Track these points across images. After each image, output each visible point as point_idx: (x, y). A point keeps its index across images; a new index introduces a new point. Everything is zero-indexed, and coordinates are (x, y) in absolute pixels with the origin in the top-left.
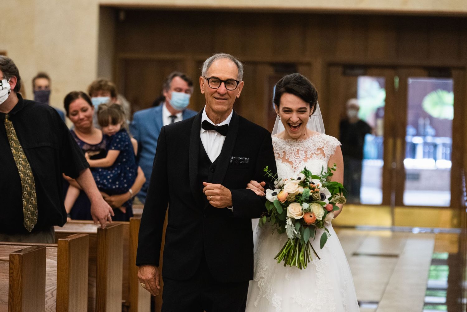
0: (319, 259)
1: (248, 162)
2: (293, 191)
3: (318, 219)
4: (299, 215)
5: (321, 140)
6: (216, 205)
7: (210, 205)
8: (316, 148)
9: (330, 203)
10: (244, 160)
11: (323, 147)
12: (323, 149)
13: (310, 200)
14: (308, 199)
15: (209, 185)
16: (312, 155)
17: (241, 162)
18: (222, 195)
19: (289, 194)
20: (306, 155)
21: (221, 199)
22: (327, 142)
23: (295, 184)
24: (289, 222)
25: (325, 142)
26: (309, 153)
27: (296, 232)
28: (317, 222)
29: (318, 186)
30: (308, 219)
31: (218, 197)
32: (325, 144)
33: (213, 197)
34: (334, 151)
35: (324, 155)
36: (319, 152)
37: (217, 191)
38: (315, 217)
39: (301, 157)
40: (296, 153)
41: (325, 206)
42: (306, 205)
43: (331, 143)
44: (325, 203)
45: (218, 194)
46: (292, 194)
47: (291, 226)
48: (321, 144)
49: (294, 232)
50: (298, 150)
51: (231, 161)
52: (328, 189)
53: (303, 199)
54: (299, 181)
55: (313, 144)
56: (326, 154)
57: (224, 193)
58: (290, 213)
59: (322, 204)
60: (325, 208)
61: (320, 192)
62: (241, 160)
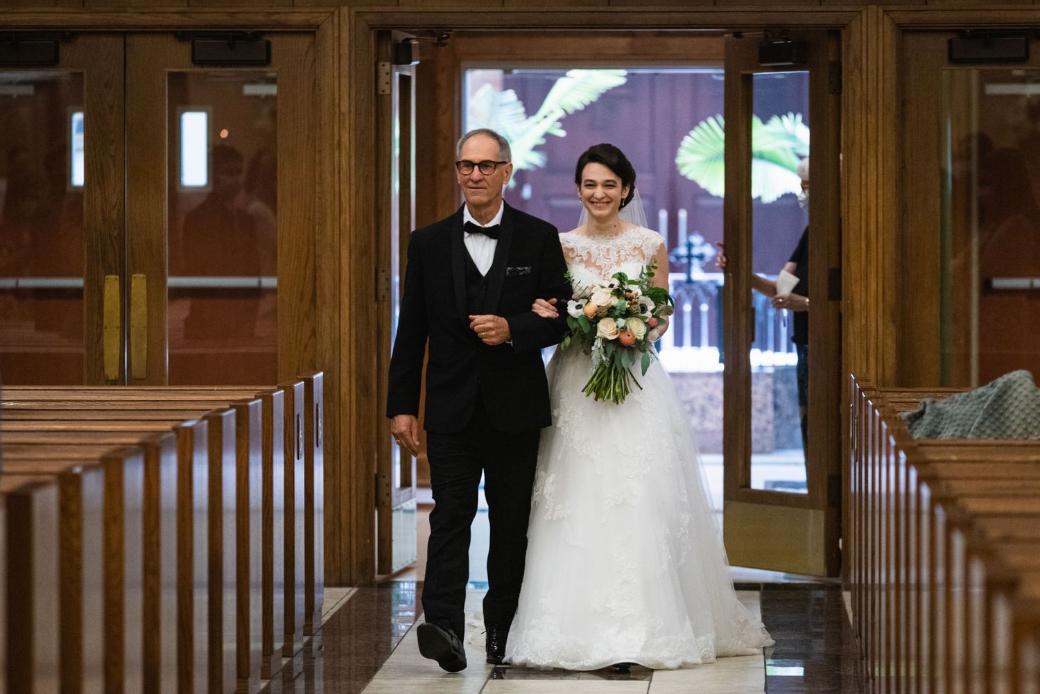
0: (642, 389)
1: (530, 272)
2: (605, 303)
3: (639, 338)
4: (613, 334)
5: (638, 236)
6: (492, 342)
7: (485, 345)
8: (632, 246)
9: (653, 316)
10: (525, 270)
11: (642, 246)
12: (642, 248)
13: (628, 314)
14: (624, 313)
15: (478, 318)
16: (628, 257)
17: (521, 274)
18: (497, 328)
20: (619, 256)
21: (497, 334)
22: (647, 239)
23: (607, 293)
25: (645, 239)
26: (623, 253)
27: (604, 358)
28: (637, 342)
29: (636, 295)
30: (626, 339)
31: (493, 333)
32: (644, 242)
33: (486, 333)
34: (657, 250)
35: (644, 256)
36: (637, 252)
37: (490, 325)
38: (634, 336)
40: (605, 254)
41: (647, 320)
42: (621, 322)
43: (653, 240)
44: (647, 318)
45: (491, 329)
47: (599, 349)
48: (639, 242)
49: (602, 358)
50: (608, 250)
51: (508, 273)
52: (650, 299)
53: (617, 313)
54: (612, 289)
55: (629, 241)
56: (646, 255)
57: (499, 326)
58: (600, 332)
59: (643, 319)
60: (646, 324)
61: (639, 302)
62: (521, 271)
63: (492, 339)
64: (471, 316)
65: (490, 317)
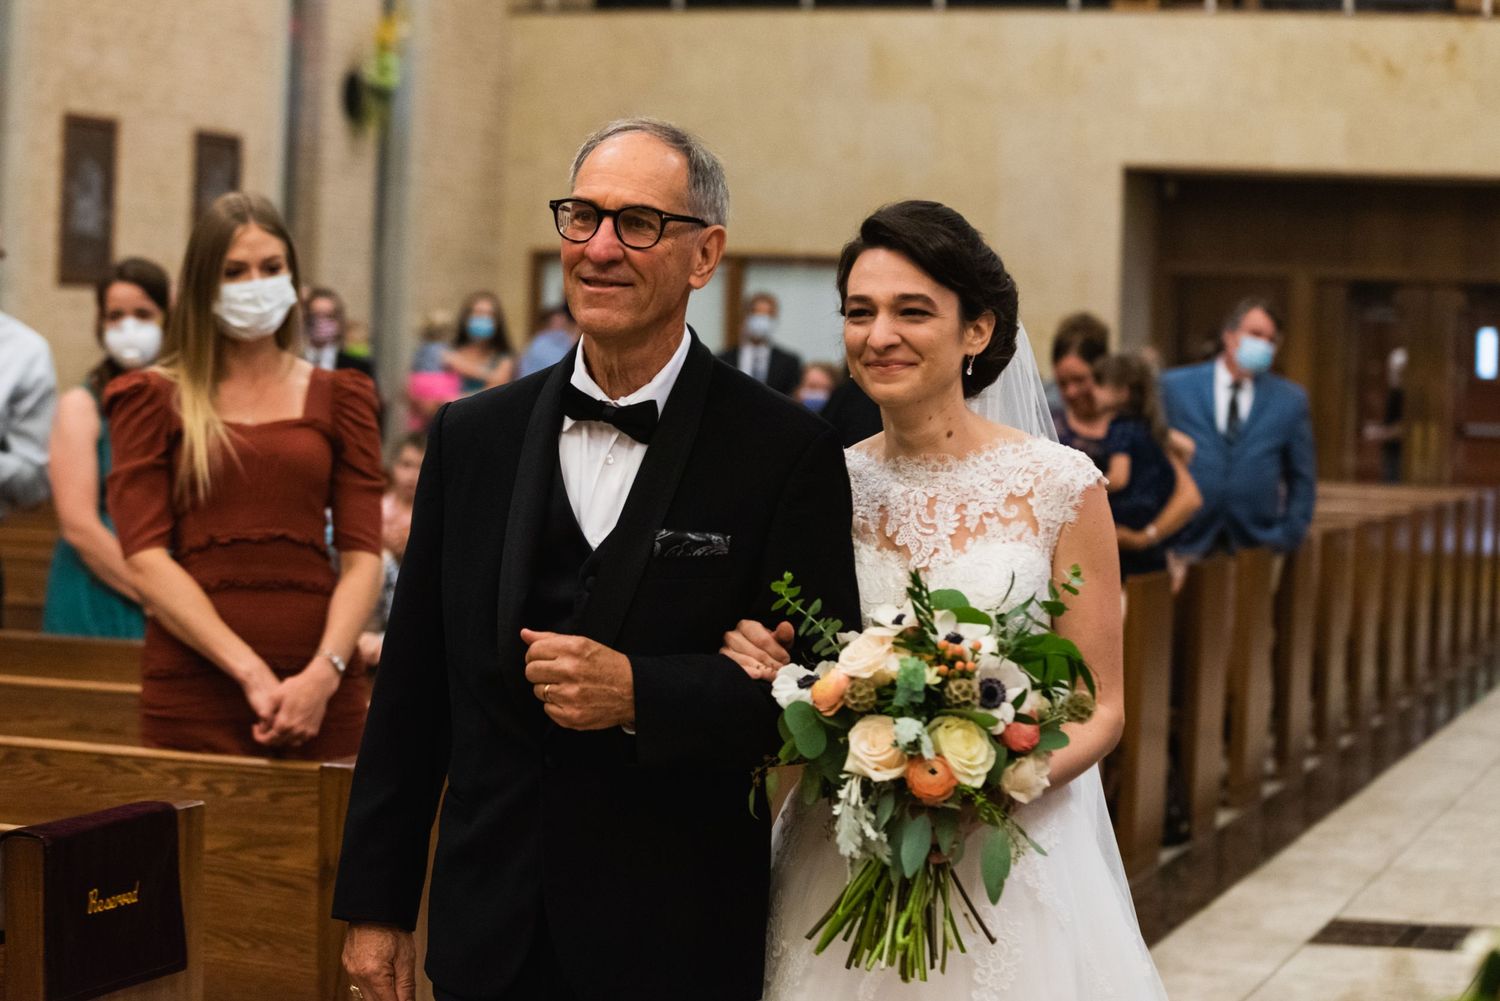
0: (993, 940)
1: (726, 550)
2: (869, 669)
3: (966, 781)
4: (888, 766)
5: (1026, 463)
6: (565, 719)
8: (1002, 492)
9: (1019, 718)
10: (709, 542)
11: (1031, 494)
12: (1031, 501)
13: (932, 706)
14: (920, 700)
15: (542, 641)
16: (986, 520)
17: (699, 552)
18: (588, 678)
19: (852, 678)
20: (962, 519)
21: (584, 697)
22: (1048, 472)
23: (882, 640)
24: (851, 792)
25: (1041, 472)
26: (974, 511)
27: (871, 833)
28: (964, 796)
29: (975, 650)
30: (926, 784)
31: (571, 690)
32: (1037, 481)
33: (555, 688)
34: (1076, 508)
35: (1034, 524)
36: (1015, 511)
37: (566, 664)
38: (952, 777)
39: (940, 530)
40: (923, 512)
41: (1000, 729)
42: (909, 728)
43: (1064, 477)
44: (995, 722)
45: (568, 678)
46: (863, 680)
47: (856, 807)
48: (1025, 480)
49: (862, 832)
50: (932, 501)
51: (658, 545)
52: (1014, 665)
53: (899, 700)
54: (899, 628)
55: (995, 476)
56: (1039, 520)
57: (596, 672)
58: (857, 758)
59: (985, 725)
60: (997, 740)
61: (978, 673)
62: (698, 544)
63: (565, 708)
64: (525, 632)
65: (574, 641)
